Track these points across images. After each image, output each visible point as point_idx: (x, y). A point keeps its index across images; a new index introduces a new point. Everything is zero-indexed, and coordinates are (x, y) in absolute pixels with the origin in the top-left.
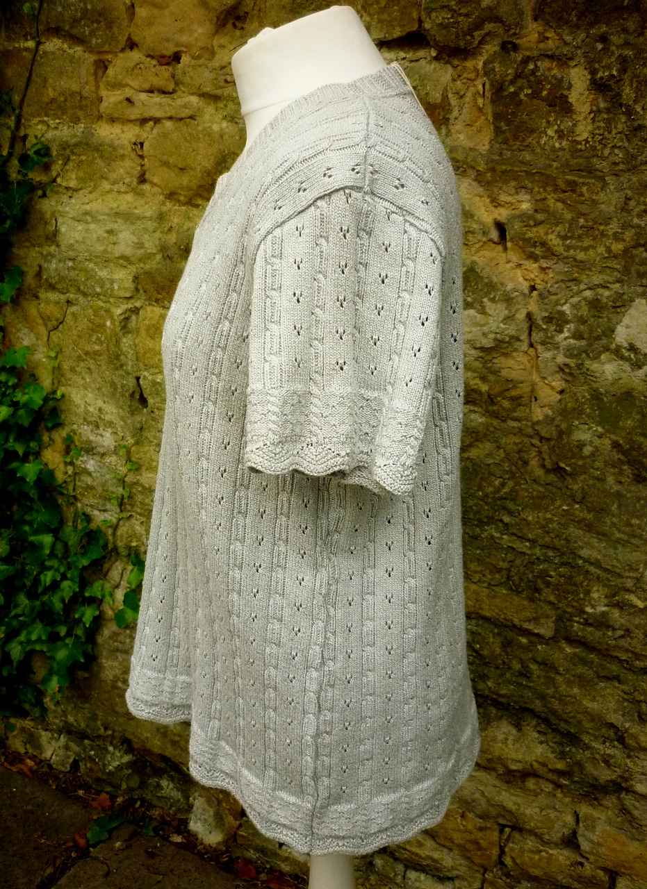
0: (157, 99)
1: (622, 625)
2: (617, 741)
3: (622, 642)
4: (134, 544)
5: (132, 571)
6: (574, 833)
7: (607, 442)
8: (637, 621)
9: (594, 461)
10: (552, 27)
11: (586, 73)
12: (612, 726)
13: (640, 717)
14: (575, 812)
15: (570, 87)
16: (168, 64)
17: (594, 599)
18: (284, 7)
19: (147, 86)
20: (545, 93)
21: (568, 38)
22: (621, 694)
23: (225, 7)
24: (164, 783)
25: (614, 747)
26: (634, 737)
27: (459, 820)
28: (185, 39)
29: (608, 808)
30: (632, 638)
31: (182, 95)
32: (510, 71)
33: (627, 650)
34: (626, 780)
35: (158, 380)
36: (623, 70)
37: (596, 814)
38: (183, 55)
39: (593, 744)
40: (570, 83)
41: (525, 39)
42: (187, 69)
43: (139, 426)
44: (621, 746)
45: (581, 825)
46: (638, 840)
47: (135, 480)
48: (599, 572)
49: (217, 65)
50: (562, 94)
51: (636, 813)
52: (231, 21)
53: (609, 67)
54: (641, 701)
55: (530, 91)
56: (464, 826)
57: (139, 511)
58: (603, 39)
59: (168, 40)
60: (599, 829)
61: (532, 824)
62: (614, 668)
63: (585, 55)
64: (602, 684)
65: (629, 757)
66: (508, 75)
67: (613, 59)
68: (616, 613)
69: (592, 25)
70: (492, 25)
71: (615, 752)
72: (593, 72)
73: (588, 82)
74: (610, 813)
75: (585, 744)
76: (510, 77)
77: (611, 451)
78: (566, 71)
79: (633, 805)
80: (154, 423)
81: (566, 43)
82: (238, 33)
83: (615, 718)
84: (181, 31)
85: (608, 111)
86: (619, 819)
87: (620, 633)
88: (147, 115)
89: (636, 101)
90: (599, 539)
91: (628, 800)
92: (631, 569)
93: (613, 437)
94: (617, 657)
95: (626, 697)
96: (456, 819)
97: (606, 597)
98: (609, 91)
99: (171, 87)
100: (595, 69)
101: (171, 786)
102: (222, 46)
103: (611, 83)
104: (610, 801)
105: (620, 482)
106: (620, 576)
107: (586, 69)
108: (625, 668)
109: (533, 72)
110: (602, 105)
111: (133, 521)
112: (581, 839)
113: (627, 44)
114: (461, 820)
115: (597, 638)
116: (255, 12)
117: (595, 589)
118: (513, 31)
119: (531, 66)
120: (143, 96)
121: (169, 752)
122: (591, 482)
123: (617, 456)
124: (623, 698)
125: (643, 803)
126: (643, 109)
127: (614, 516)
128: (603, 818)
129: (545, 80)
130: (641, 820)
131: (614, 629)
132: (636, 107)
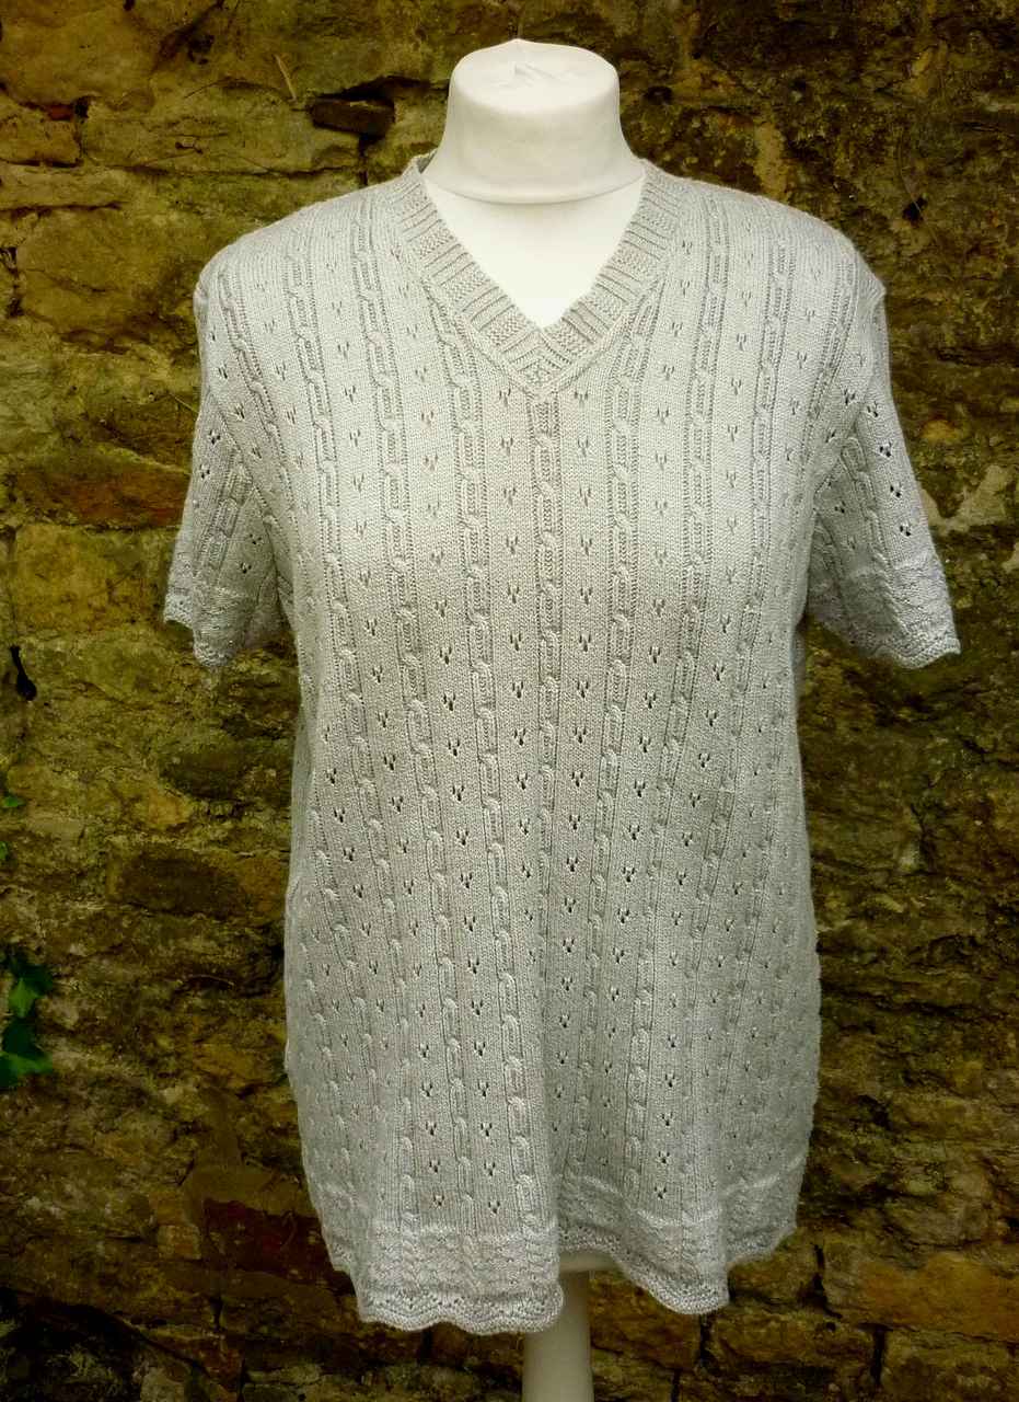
0: (45, 175)
1: (875, 943)
2: (876, 1122)
3: (874, 970)
4: (16, 939)
5: (14, 987)
6: (817, 1281)
7: (836, 671)
8: (894, 934)
9: (817, 703)
10: (724, 68)
11: (778, 133)
12: (866, 1100)
13: (907, 1080)
14: (816, 1247)
15: (755, 153)
16: (67, 118)
17: (830, 911)
18: (281, 29)
19: (26, 155)
20: (717, 163)
21: (749, 84)
22: (878, 1048)
23: (176, 28)
24: (77, 1359)
25: (870, 1132)
26: (902, 1110)
27: (633, 1301)
28: (98, 76)
29: (863, 1230)
30: (889, 962)
31: (94, 168)
32: (663, 131)
33: (881, 981)
34: (894, 1178)
35: (59, 649)
36: (835, 131)
37: (848, 1243)
38: (93, 103)
39: (840, 1134)
40: (754, 147)
41: (680, 84)
42: (104, 126)
43: (17, 731)
44: (880, 1129)
45: (827, 1264)
46: (915, 1268)
47: (18, 827)
48: (832, 869)
49: (162, 119)
50: (744, 164)
51: (910, 1227)
52: (186, 50)
53: (813, 126)
54: (908, 1054)
55: (695, 160)
56: (642, 1308)
57: (23, 879)
58: (800, 85)
59: (66, 79)
60: (855, 1263)
61: (753, 1281)
62: (864, 1011)
63: (777, 109)
64: (847, 1040)
65: (895, 1142)
66: (661, 136)
67: (819, 114)
68: (863, 927)
69: (782, 65)
70: (632, 63)
71: (874, 1139)
72: (789, 134)
73: (782, 146)
74: (868, 1236)
75: (827, 1136)
76: (663, 141)
77: (844, 683)
78: (749, 130)
79: (905, 1215)
80: (50, 724)
81: (749, 92)
82: (194, 68)
83: (872, 1088)
84: (93, 63)
85: (812, 188)
86: (883, 1243)
87: (870, 956)
88: (26, 202)
89: (854, 174)
90: (830, 819)
91: (896, 1209)
92: (880, 857)
93: (845, 662)
94: (868, 995)
95: (883, 1051)
96: (628, 1300)
97: (848, 905)
98: (813, 159)
99: (73, 154)
100: (792, 128)
101: (90, 1360)
102: (167, 90)
103: (817, 148)
104: (867, 1218)
105: (856, 730)
106: (862, 870)
107: (777, 127)
108: (880, 1008)
109: (699, 133)
110: (803, 179)
111: (12, 898)
112: (827, 1287)
113: (835, 93)
114: (638, 1301)
115: (838, 970)
116: (230, 37)
117: (832, 894)
118: (664, 72)
119: (696, 124)
120: (19, 171)
121: (98, 1296)
122: (814, 734)
123: (851, 690)
124: (880, 1054)
125: (918, 1208)
126: (865, 184)
127: (852, 780)
128: (859, 1245)
129: (717, 144)
130: (917, 1236)
131: (861, 952)
132: (856, 181)
